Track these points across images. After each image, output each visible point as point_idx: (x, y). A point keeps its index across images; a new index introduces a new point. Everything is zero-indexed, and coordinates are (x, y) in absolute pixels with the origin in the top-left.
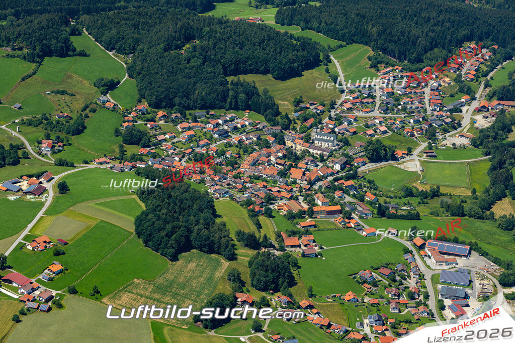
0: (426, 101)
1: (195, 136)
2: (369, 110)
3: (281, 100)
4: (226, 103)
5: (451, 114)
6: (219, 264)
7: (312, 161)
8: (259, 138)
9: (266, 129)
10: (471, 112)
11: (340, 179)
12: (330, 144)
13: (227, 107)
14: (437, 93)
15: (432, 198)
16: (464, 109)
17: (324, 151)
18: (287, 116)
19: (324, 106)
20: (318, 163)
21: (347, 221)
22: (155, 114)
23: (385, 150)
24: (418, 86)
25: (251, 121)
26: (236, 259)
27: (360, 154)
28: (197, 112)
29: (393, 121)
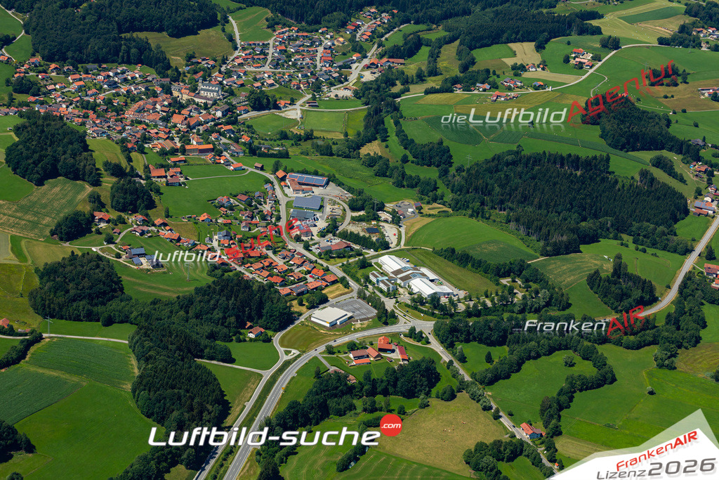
0: (318, 59)
1: (85, 87)
2: (260, 65)
3: (173, 55)
4: (118, 57)
5: (340, 69)
6: (83, 188)
7: (195, 109)
8: (147, 89)
9: (155, 81)
10: (360, 68)
11: (221, 124)
12: (215, 94)
13: (120, 61)
14: (329, 51)
15: (305, 140)
16: (354, 66)
17: (208, 99)
18: (177, 69)
19: (216, 61)
20: (201, 111)
21: (218, 157)
22: (47, 67)
23: (268, 99)
24: (311, 46)
25: (142, 73)
26: (100, 185)
27: (244, 103)
28: (90, 66)
29: (281, 75)
